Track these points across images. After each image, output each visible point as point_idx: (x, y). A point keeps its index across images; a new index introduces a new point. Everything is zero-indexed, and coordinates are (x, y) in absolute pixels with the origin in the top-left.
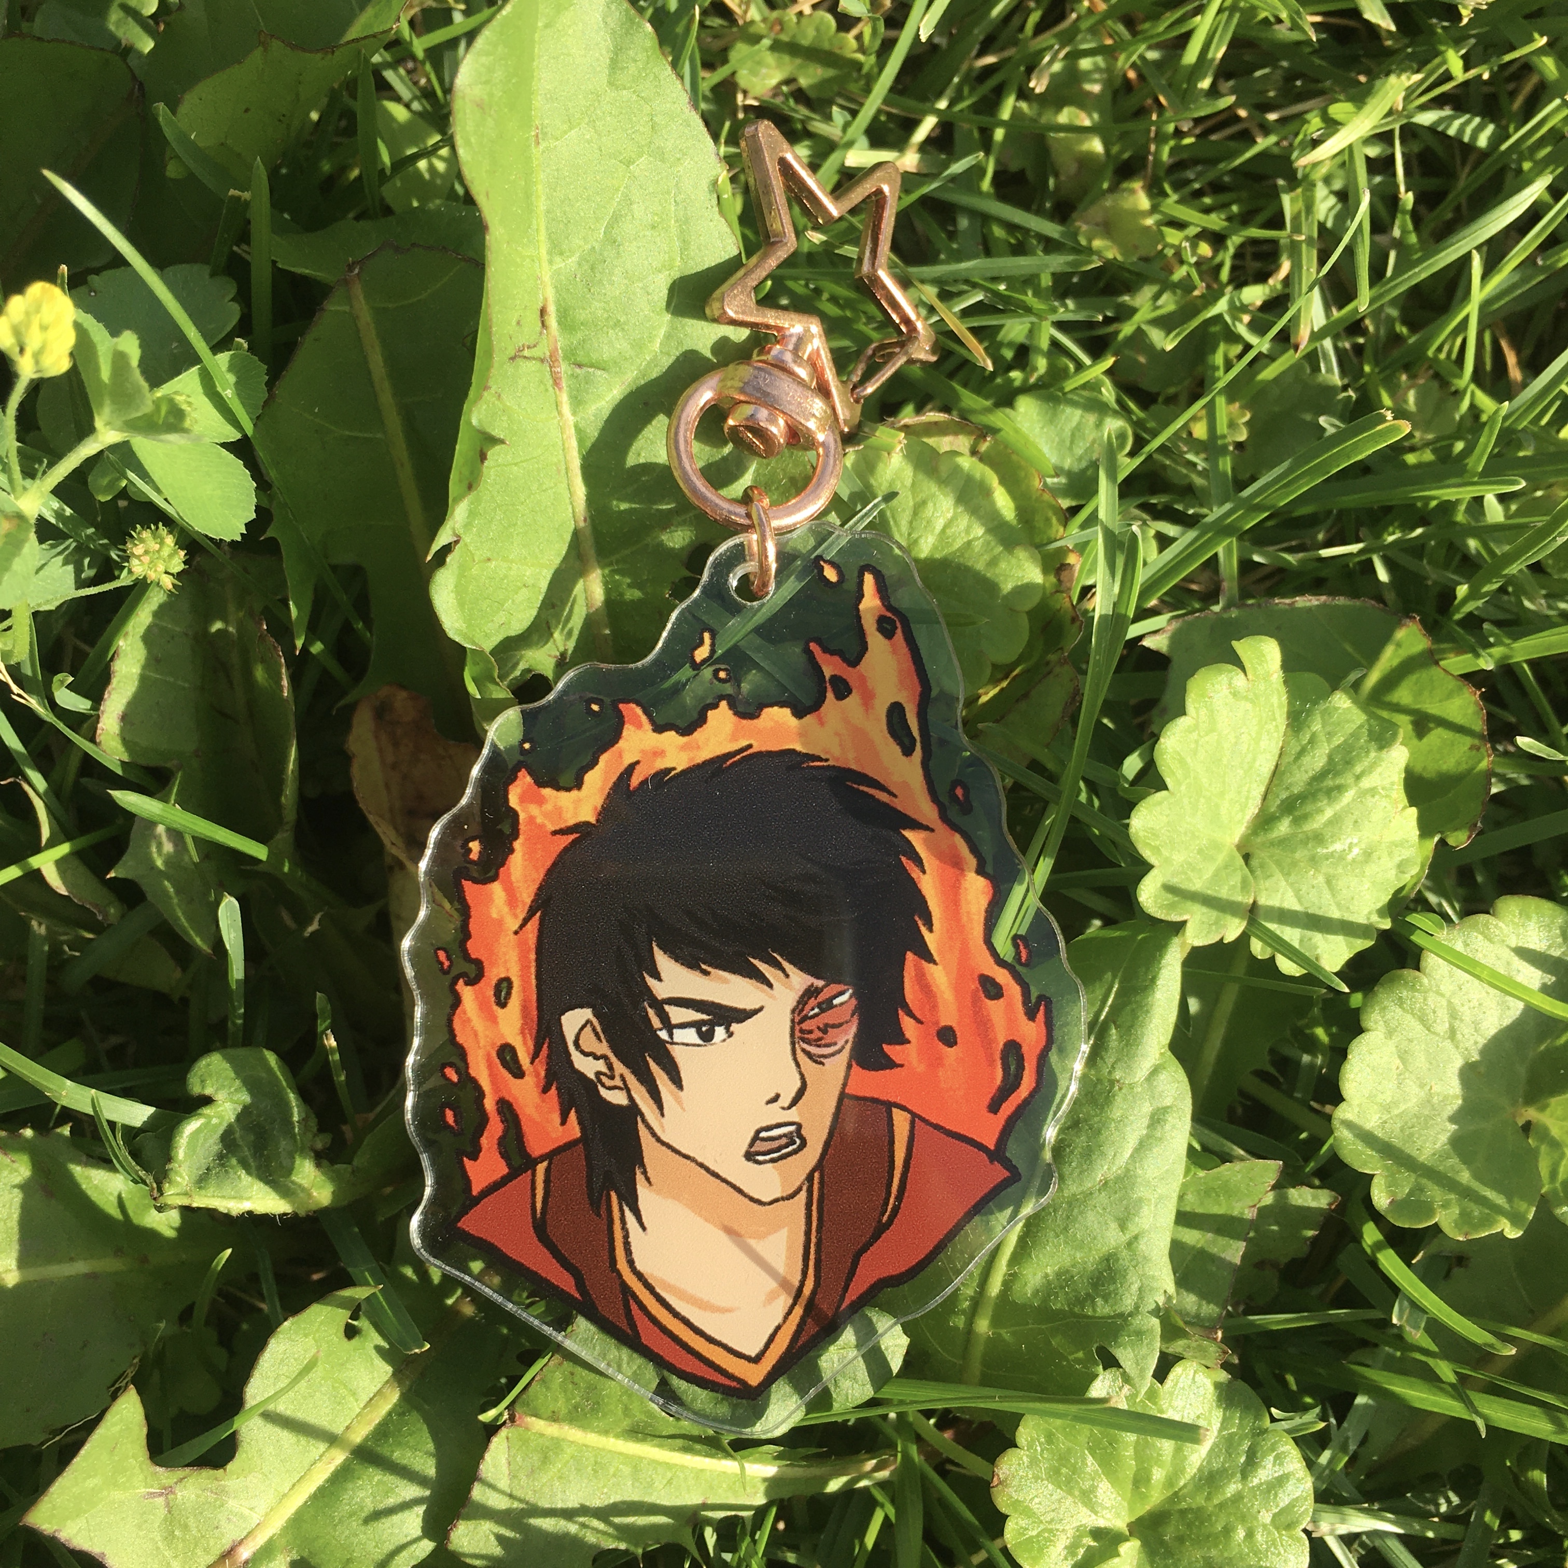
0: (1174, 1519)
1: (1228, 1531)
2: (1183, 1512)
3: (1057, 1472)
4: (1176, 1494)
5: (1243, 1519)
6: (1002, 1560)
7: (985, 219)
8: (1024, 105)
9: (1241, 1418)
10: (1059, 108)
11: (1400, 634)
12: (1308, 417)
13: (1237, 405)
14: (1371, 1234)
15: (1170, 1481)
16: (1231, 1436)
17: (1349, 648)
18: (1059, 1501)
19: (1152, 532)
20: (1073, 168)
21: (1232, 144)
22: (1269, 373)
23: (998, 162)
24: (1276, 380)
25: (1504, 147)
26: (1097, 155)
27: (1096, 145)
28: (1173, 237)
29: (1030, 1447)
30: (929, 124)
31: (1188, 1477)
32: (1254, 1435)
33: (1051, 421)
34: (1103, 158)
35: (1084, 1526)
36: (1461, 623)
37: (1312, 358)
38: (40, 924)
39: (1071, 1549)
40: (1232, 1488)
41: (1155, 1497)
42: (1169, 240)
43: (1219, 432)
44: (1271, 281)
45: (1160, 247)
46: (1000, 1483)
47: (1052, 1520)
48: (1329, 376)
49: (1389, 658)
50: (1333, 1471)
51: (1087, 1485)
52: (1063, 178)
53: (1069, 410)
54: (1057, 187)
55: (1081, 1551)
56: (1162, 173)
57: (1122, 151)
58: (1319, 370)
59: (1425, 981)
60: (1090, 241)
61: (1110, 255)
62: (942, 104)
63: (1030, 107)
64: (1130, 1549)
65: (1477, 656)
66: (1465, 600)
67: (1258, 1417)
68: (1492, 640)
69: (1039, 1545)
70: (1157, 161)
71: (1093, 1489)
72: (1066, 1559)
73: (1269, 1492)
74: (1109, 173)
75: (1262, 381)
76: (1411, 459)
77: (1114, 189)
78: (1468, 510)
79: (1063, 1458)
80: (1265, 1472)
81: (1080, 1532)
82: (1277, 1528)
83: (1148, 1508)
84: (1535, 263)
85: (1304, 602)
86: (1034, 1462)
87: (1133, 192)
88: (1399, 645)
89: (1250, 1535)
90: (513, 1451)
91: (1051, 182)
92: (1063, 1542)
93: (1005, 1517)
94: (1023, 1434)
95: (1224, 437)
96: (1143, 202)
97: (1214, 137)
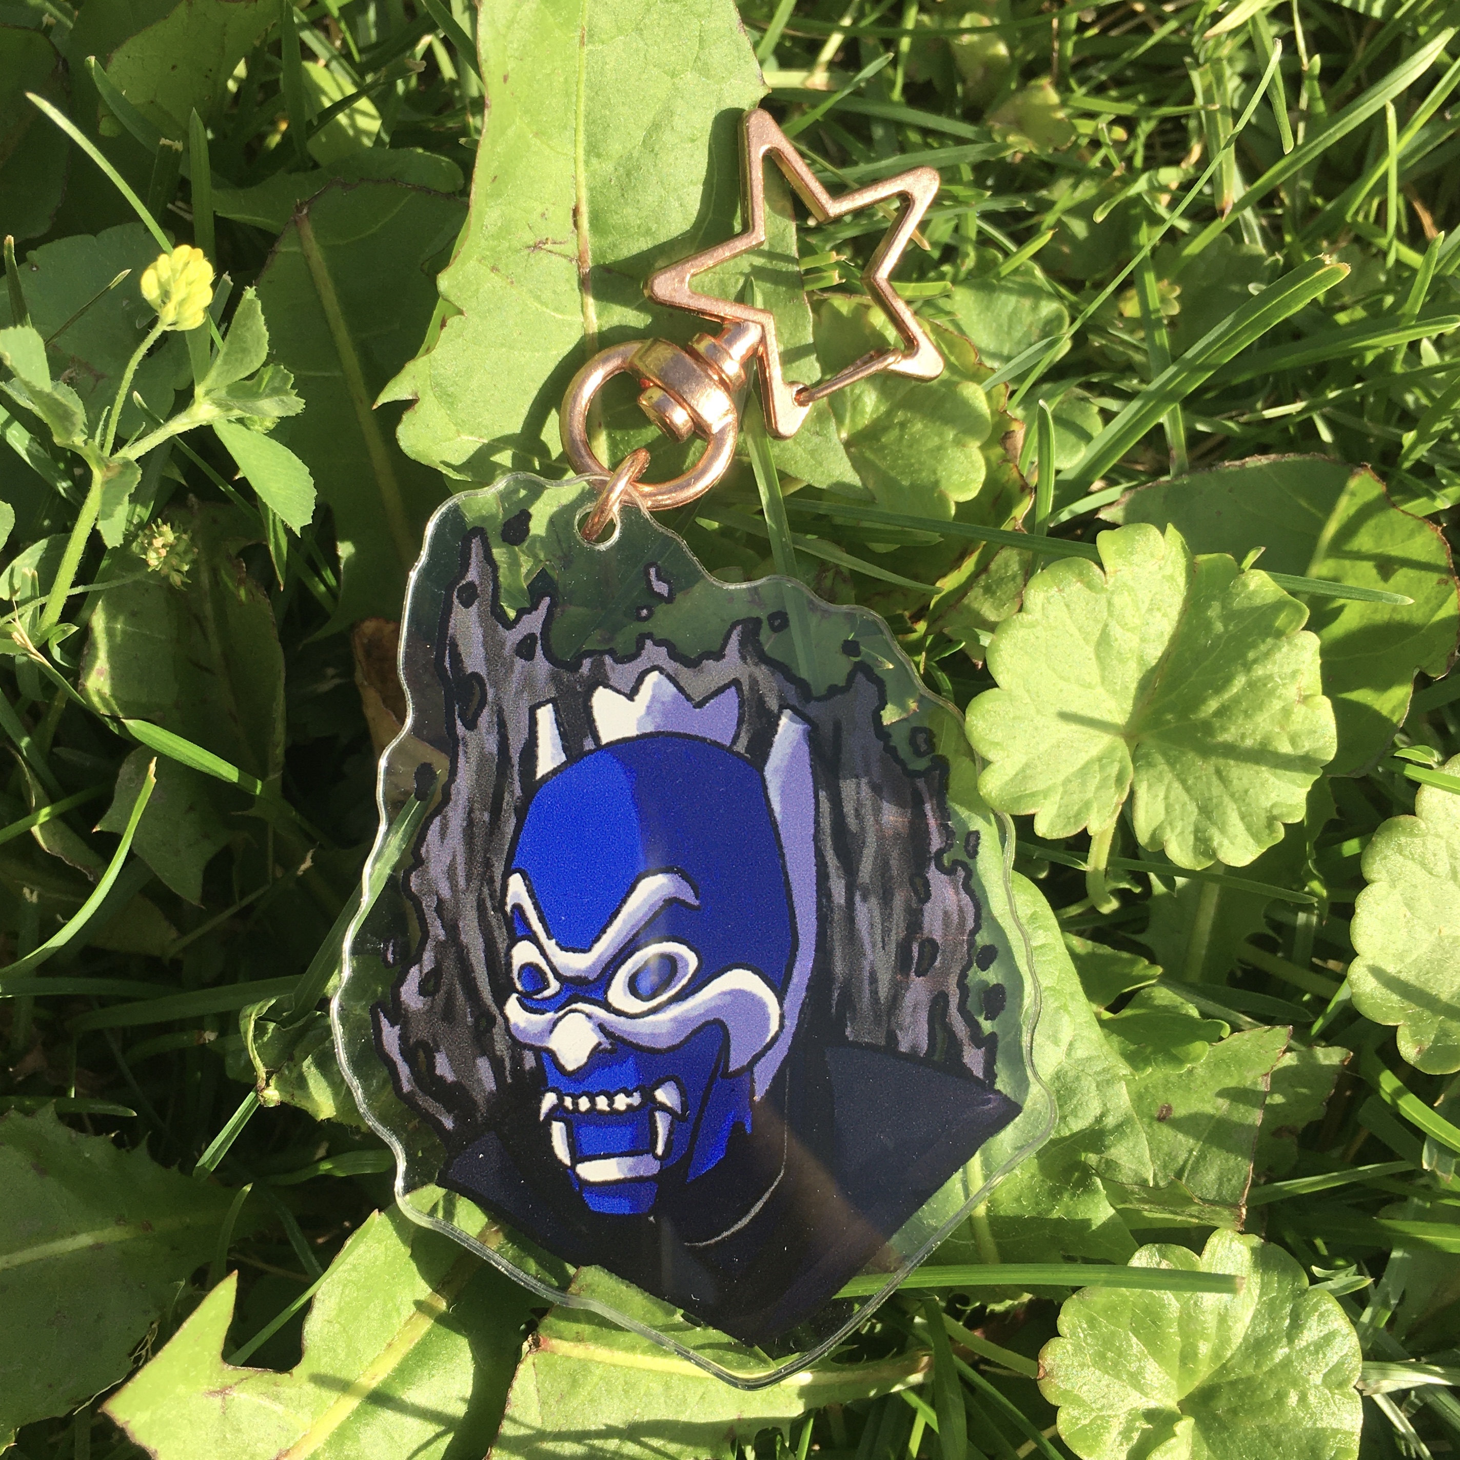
0: (1225, 1391)
1: (1280, 1397)
2: (1233, 1384)
3: (1103, 1357)
4: (1224, 1366)
5: (1294, 1383)
6: (1053, 1452)
7: (900, 126)
8: (925, 18)
9: (1279, 1282)
10: (961, 15)
11: (1353, 484)
12: (1236, 288)
13: (1166, 282)
14: (1388, 1082)
15: (1216, 1354)
16: (1272, 1300)
17: (1304, 504)
18: (1108, 1386)
19: (1095, 409)
20: (980, 73)
21: (1133, 38)
22: (1194, 248)
23: (906, 75)
24: (1202, 255)
25: (1398, 15)
26: (1003, 57)
27: (1001, 49)
28: (1086, 127)
29: (1073, 1334)
30: (835, 41)
31: (1234, 1347)
32: (1294, 1298)
33: (988, 308)
34: (1008, 61)
35: (1136, 1409)
36: (1411, 470)
37: (1235, 231)
38: (32, 892)
39: (1126, 1434)
40: (1281, 1353)
41: (1203, 1372)
42: (1082, 130)
43: (1151, 307)
44: (1184, 165)
45: (1073, 138)
46: (1046, 1374)
47: (1103, 1407)
48: (1253, 246)
49: (1345, 508)
50: (1376, 1329)
51: (1133, 1367)
52: (970, 84)
53: (1004, 296)
54: (965, 93)
55: (1136, 1436)
56: (1067, 69)
57: (1027, 52)
58: (1243, 240)
59: (1423, 825)
60: (1004, 137)
61: (1026, 150)
62: (847, 22)
63: (932, 20)
64: (1185, 1427)
65: (1433, 498)
66: (1413, 446)
67: (1295, 1278)
68: (1444, 481)
69: (1093, 1434)
70: (1062, 58)
71: (1141, 1370)
72: (1121, 1444)
73: (1317, 1352)
74: (1016, 73)
75: (1188, 256)
76: (1342, 318)
77: (1022, 86)
78: (1406, 361)
79: (1108, 1342)
80: (1311, 1333)
81: (1133, 1416)
82: (1329, 1389)
83: (1197, 1383)
84: (1444, 119)
85: (1255, 462)
86: (1078, 1349)
87: (1041, 88)
88: (1353, 494)
89: (1303, 1398)
90: (541, 1377)
91: (959, 89)
92: (1116, 1426)
93: (1056, 1409)
94: (1064, 1322)
95: (1158, 311)
96: (1053, 97)
97: (1114, 33)
